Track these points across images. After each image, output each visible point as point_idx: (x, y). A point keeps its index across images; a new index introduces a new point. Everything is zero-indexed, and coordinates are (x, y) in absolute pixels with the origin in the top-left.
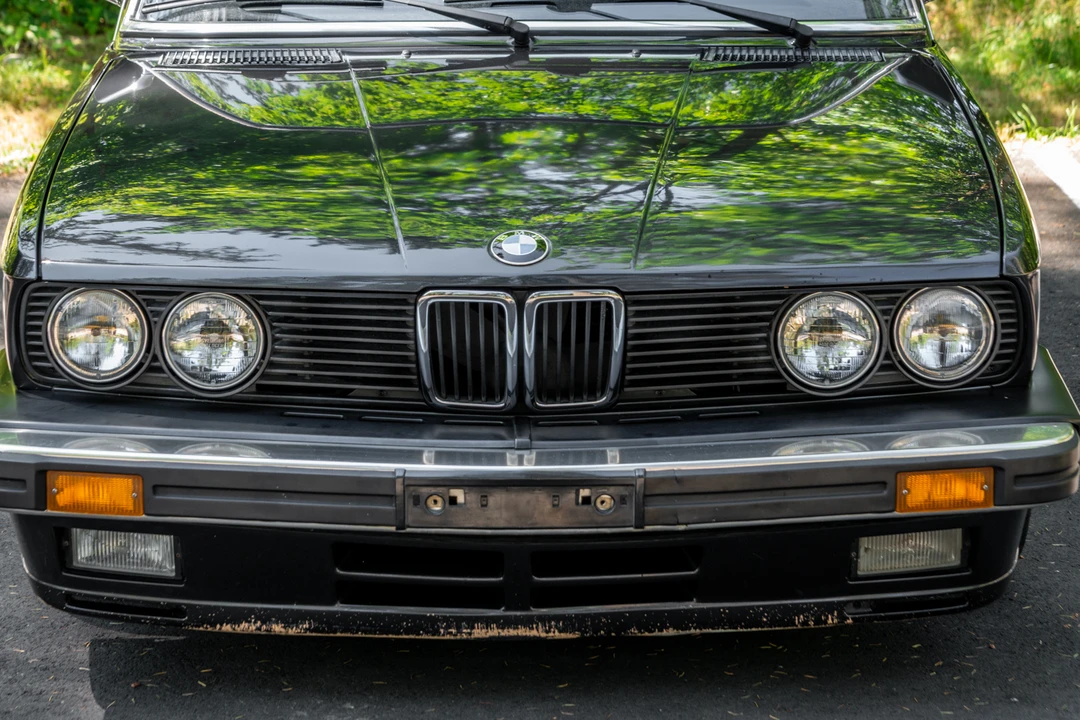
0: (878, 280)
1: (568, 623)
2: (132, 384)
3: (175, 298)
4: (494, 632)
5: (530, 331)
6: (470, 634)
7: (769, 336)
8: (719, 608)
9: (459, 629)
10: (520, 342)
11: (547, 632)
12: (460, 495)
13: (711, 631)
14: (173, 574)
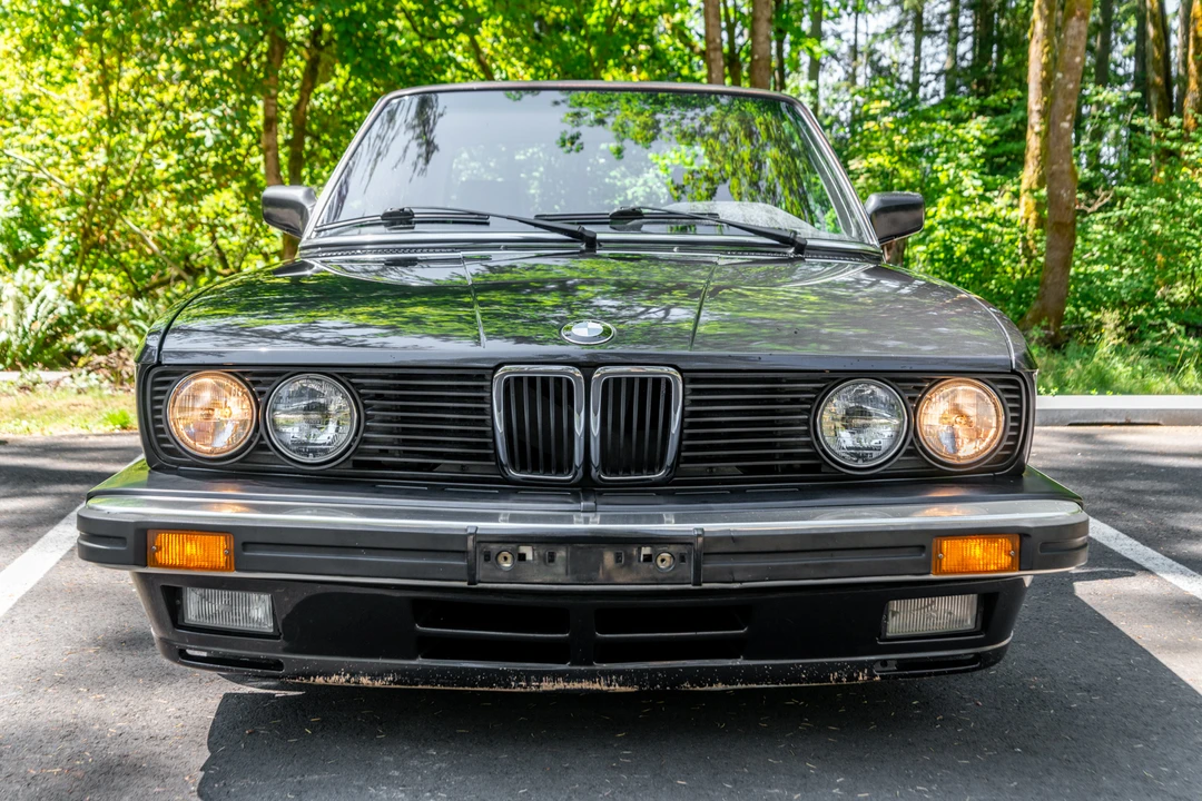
0: (908, 369)
1: (628, 678)
2: (241, 461)
3: (278, 379)
4: (561, 685)
5: (596, 415)
6: (538, 687)
7: (808, 419)
8: (763, 665)
9: (528, 681)
10: (587, 423)
11: (609, 685)
12: (528, 551)
13: (755, 686)
14: (272, 631)
